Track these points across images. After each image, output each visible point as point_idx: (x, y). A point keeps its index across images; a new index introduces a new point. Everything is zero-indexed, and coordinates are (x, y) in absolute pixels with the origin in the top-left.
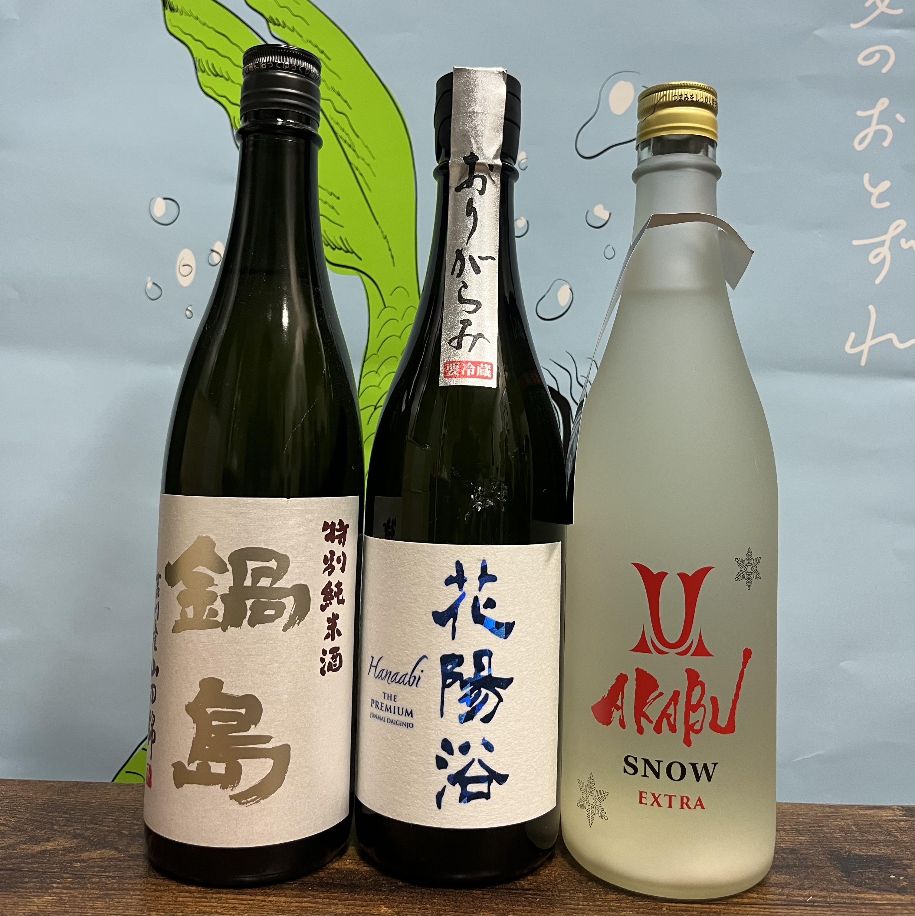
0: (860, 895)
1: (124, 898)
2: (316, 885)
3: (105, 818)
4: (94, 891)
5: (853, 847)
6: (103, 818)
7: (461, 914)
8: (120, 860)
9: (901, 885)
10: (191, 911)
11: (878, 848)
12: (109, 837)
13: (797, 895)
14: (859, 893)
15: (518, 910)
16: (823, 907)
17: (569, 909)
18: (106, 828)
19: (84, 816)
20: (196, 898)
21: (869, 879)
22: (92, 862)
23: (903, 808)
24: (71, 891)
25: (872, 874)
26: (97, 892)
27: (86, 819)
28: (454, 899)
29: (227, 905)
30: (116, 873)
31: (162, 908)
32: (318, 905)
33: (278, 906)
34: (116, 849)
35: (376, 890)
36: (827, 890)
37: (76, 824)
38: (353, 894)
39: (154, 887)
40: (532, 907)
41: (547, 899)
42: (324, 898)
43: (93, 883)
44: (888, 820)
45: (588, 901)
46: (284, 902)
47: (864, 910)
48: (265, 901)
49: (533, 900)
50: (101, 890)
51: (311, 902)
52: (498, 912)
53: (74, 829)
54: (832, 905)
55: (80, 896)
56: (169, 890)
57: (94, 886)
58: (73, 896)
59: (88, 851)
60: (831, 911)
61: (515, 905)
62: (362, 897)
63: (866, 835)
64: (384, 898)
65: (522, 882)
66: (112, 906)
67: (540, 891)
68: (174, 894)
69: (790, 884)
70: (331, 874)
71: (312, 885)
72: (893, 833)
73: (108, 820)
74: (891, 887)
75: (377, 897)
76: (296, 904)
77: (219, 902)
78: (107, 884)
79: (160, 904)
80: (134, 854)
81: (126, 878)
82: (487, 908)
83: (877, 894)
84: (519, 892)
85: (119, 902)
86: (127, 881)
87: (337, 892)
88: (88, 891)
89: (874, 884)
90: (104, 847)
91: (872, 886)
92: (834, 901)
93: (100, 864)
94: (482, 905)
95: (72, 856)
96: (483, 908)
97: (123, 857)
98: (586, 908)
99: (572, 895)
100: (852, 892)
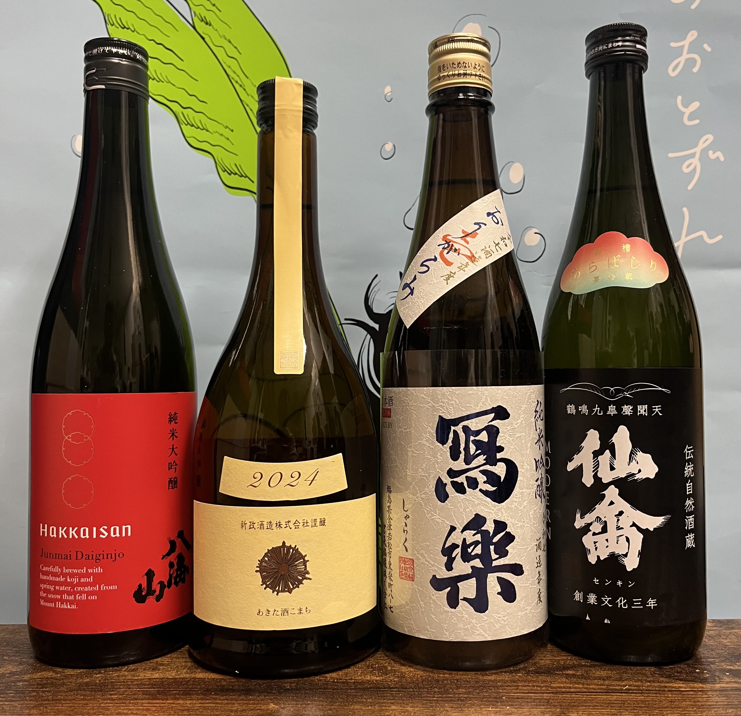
0: (668, 685)
1: (55, 706)
2: (218, 691)
4: (31, 702)
8: (56, 679)
9: (705, 676)
10: (111, 713)
13: (616, 685)
14: (668, 683)
15: (383, 703)
16: (636, 693)
17: (426, 700)
20: (117, 703)
21: (678, 672)
22: (32, 681)
24: (12, 703)
25: (680, 669)
26: (34, 702)
28: (332, 696)
29: (141, 708)
30: (52, 688)
31: (87, 712)
32: (217, 705)
33: (185, 707)
34: (54, 671)
35: (268, 693)
36: (641, 681)
37: (23, 655)
38: (248, 696)
39: (82, 697)
40: (395, 700)
41: (408, 694)
42: (223, 700)
43: (31, 696)
45: (442, 694)
46: (190, 704)
47: (670, 695)
48: (174, 703)
49: (397, 695)
50: (37, 701)
51: (212, 703)
52: (367, 704)
53: (20, 659)
54: (644, 692)
55: (20, 706)
56: (95, 699)
57: (32, 698)
58: (13, 707)
59: (30, 673)
60: (643, 696)
61: (381, 699)
62: (255, 697)
64: (273, 698)
66: (46, 713)
67: (404, 688)
68: (98, 701)
69: (610, 677)
70: (232, 682)
71: (215, 691)
74: (695, 678)
75: (268, 697)
76: (200, 705)
77: (135, 706)
78: (43, 696)
79: (86, 709)
80: (68, 675)
81: (59, 692)
82: (358, 702)
83: (682, 684)
84: (386, 690)
85: (52, 709)
86: (60, 694)
87: (234, 695)
88: (26, 702)
89: (681, 676)
91: (680, 678)
92: (647, 689)
93: (39, 682)
94: (353, 700)
95: (17, 678)
96: (355, 702)
97: (60, 677)
98: (440, 699)
99: (429, 691)
100: (662, 682)
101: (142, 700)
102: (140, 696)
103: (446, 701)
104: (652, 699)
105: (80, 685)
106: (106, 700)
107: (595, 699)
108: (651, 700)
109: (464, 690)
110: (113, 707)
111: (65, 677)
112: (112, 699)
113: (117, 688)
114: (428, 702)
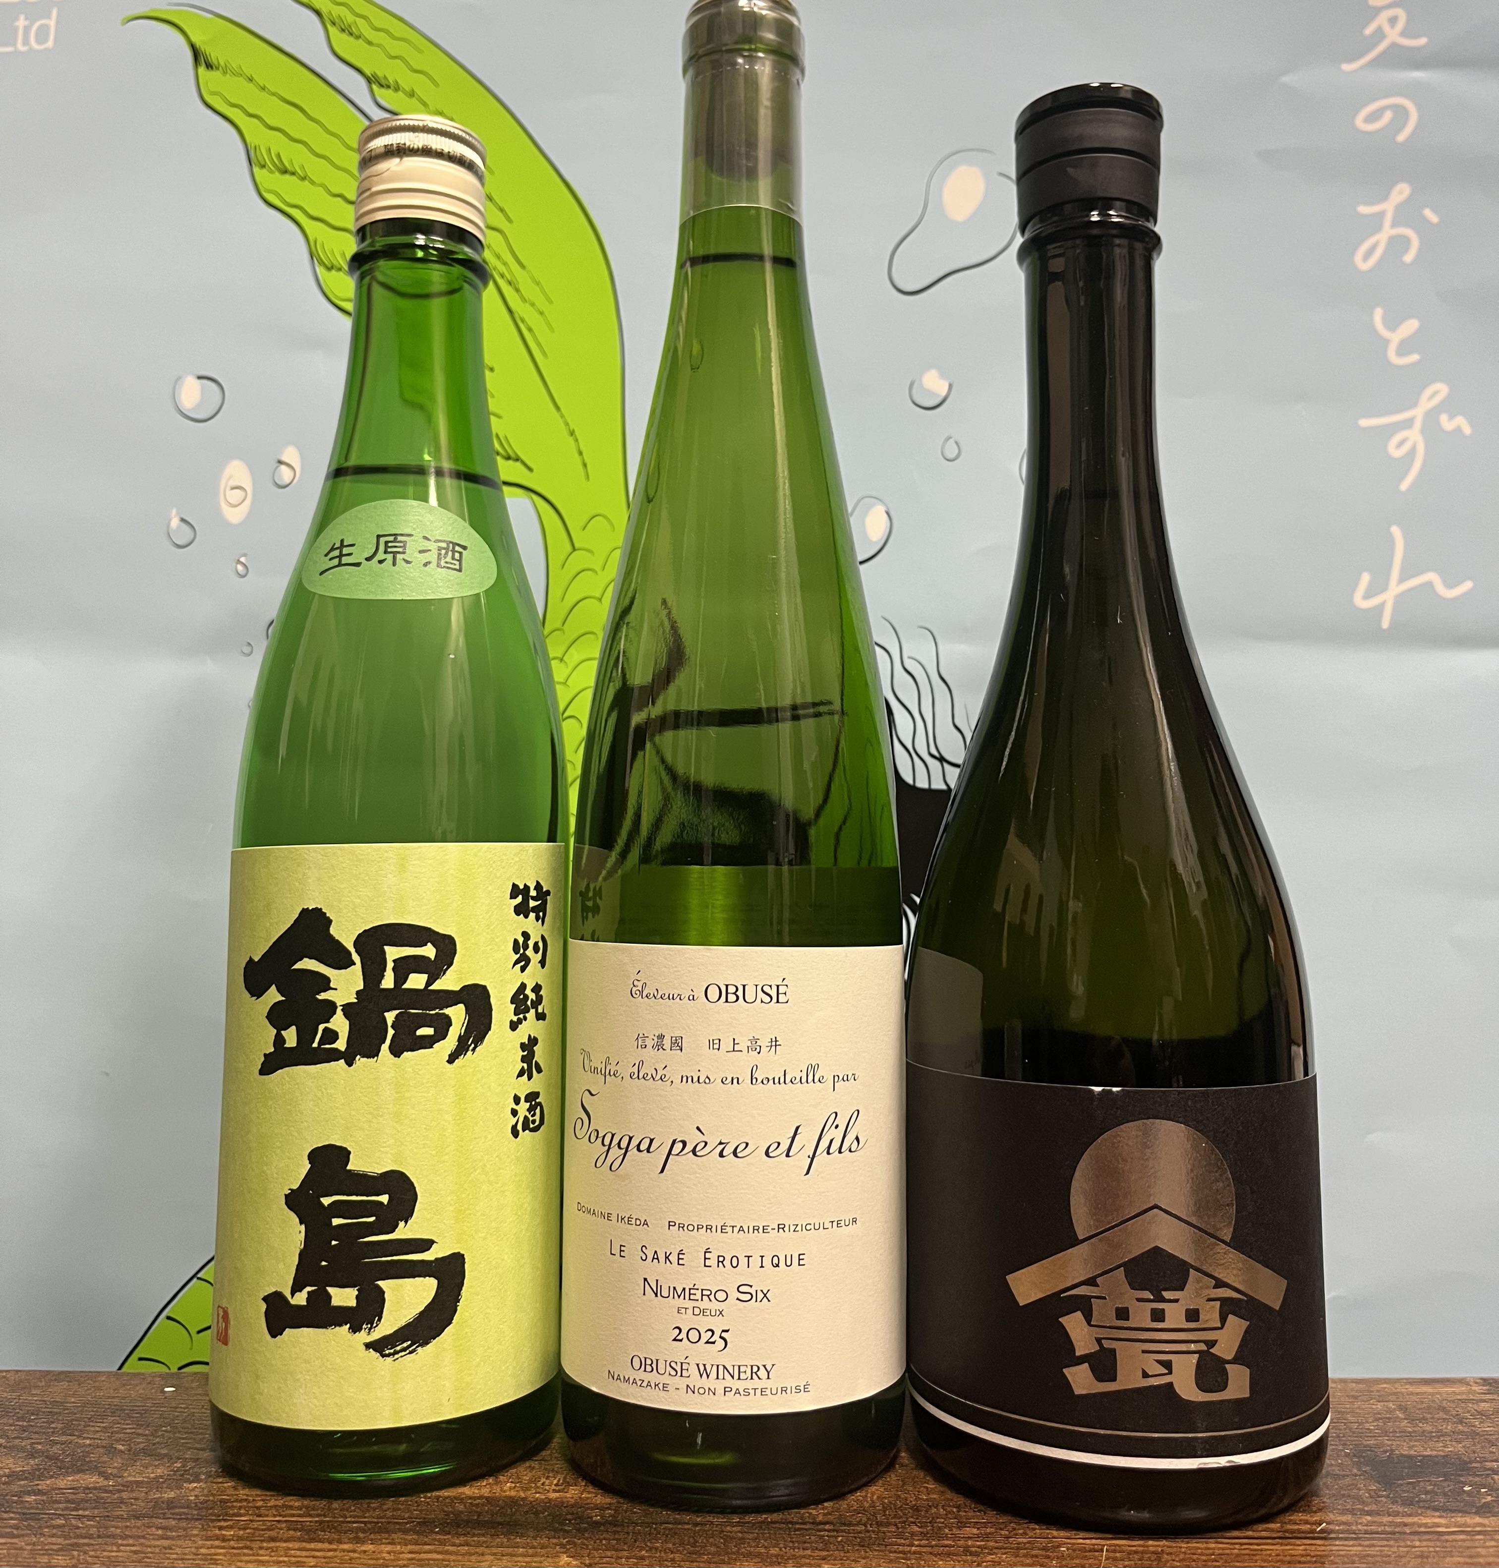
0: (1410, 1520)
1: (104, 1551)
2: (448, 1524)
3: (89, 1426)
4: (53, 1539)
5: (1398, 1443)
6: (85, 1426)
7: (702, 1565)
8: (106, 1490)
9: (1484, 1501)
11: (1441, 1445)
12: (92, 1455)
13: (1300, 1521)
14: (1410, 1515)
15: (804, 1557)
16: (1346, 1539)
17: (895, 1552)
18: (88, 1442)
19: (53, 1422)
20: (233, 1548)
21: (1427, 1493)
22: (56, 1494)
23: (1485, 1381)
24: (13, 1541)
25: (1431, 1485)
26: (60, 1540)
27: (52, 1428)
28: (692, 1540)
29: (286, 1559)
30: (96, 1511)
32: (447, 1557)
33: (377, 1559)
34: (101, 1474)
35: (555, 1530)
36: (1352, 1512)
37: (37, 1436)
38: (512, 1537)
39: (160, 1532)
40: (828, 1551)
41: (855, 1537)
42: (461, 1545)
43: (54, 1527)
44: (1460, 1400)
45: (928, 1540)
46: (389, 1553)
47: (1417, 1544)
48: (354, 1551)
49: (832, 1540)
51: (436, 1552)
52: (769, 1560)
53: (32, 1443)
54: (1361, 1535)
55: (29, 1547)
56: (186, 1537)
57: (54, 1531)
58: (16, 1549)
59: (52, 1477)
60: (1360, 1545)
61: (799, 1549)
62: (528, 1541)
63: (1421, 1425)
64: (567, 1542)
65: (814, 1512)
66: (82, 1564)
67: (844, 1524)
68: (194, 1542)
70: (477, 1505)
71: (441, 1524)
72: (1465, 1420)
73: (93, 1429)
74: (1465, 1505)
75: (555, 1541)
76: (410, 1556)
77: (273, 1554)
78: (78, 1528)
79: (168, 1559)
80: (131, 1482)
81: (112, 1519)
82: (749, 1555)
83: (1440, 1517)
84: (808, 1526)
85: (96, 1557)
86: (113, 1523)
87: (483, 1535)
88: (42, 1539)
89: (1435, 1501)
90: (81, 1471)
91: (1432, 1504)
92: (1365, 1530)
93: (71, 1497)
94: (739, 1549)
95: (24, 1486)
96: (742, 1554)
97: (113, 1486)
98: (924, 1550)
99: (900, 1530)
100: (1397, 1514)
101: (285, 1541)
102: (282, 1531)
103: (939, 1554)
104: (1381, 1551)
105: (157, 1503)
106: (211, 1540)
107: (1259, 1553)
108: (1379, 1553)
109: (975, 1531)
110: (225, 1555)
111: (123, 1486)
112: (224, 1539)
113: (234, 1515)
114: (901, 1555)
